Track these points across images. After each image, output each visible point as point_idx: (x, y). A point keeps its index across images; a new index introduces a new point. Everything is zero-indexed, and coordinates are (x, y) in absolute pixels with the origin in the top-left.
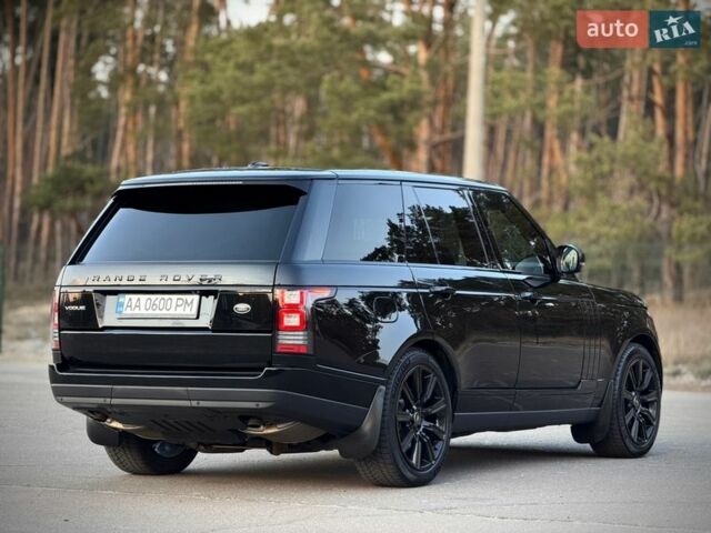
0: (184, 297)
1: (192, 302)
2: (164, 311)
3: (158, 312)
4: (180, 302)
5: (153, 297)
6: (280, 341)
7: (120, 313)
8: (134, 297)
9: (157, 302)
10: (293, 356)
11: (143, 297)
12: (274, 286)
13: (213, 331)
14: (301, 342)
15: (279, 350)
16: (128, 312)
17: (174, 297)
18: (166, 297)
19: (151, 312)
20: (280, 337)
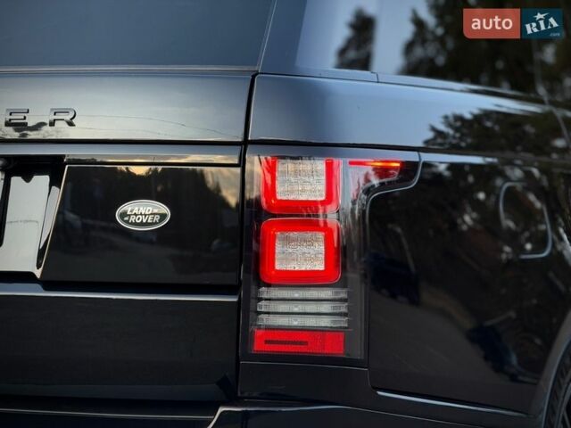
6: (263, 320)
12: (245, 144)
13: (47, 284)
15: (257, 347)
20: (263, 306)
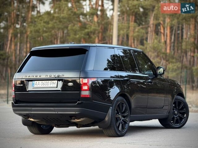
0: (53, 81)
1: (55, 83)
2: (47, 86)
5: (43, 81)
6: (82, 94)
9: (45, 83)
10: (86, 98)
11: (40, 82)
12: (80, 78)
13: (62, 91)
14: (88, 94)
15: (81, 96)
18: (47, 81)
19: (43, 86)
20: (82, 93)
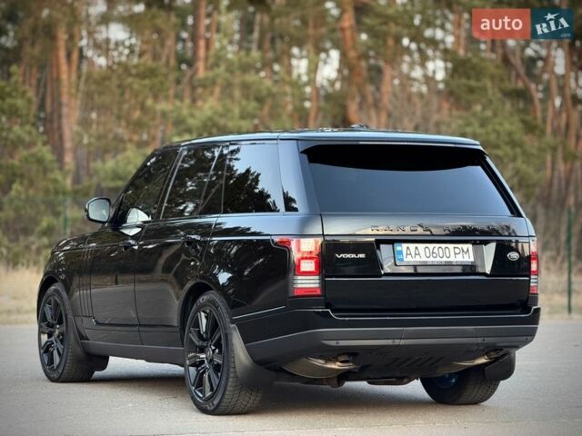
0: (460, 246)
1: (468, 251)
2: (445, 259)
3: (438, 259)
4: (457, 251)
5: (431, 246)
7: (402, 260)
8: (412, 246)
9: (436, 251)
11: (421, 246)
16: (409, 259)
17: (451, 246)
18: (443, 246)
19: (431, 259)
